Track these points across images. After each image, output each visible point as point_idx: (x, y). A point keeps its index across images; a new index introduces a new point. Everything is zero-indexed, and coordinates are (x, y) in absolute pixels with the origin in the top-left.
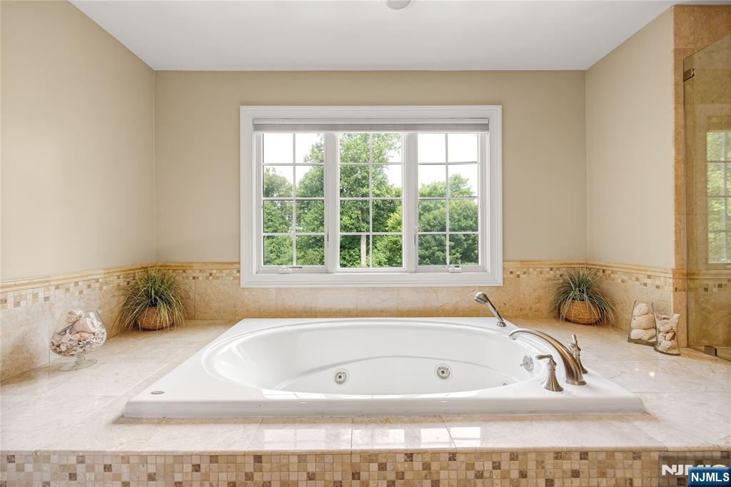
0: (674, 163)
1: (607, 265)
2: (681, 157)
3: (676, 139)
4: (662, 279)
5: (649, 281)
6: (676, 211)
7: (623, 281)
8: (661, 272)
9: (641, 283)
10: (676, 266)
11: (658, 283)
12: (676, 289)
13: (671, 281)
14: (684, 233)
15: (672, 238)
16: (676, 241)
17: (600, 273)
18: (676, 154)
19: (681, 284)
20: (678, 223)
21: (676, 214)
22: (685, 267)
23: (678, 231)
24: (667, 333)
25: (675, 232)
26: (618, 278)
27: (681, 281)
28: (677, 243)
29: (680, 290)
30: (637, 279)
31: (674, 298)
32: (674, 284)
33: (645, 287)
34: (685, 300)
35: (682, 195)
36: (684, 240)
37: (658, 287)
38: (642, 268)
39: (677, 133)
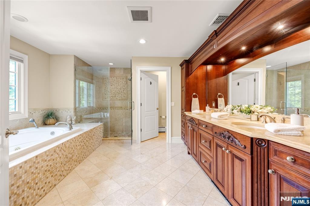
1: (57, 108)
5: (68, 111)
7: (62, 112)
8: (71, 109)
11: (70, 111)
12: (74, 112)
13: (73, 110)
17: (55, 111)
22: (75, 107)
24: (74, 120)
30: (66, 111)
31: (74, 114)
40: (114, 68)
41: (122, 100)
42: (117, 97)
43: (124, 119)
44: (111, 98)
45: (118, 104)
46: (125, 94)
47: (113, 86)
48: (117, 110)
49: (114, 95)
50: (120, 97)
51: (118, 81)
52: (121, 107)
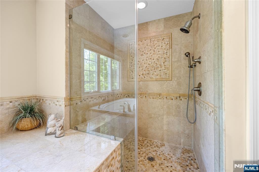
0: (65, 52)
1: (44, 96)
2: (68, 50)
3: (66, 42)
4: (61, 102)
5: (57, 103)
6: (66, 72)
7: (49, 104)
8: (61, 99)
9: (55, 104)
10: (66, 96)
11: (60, 104)
12: (66, 105)
13: (64, 102)
14: (69, 82)
15: (65, 84)
16: (66, 85)
17: (41, 101)
18: (66, 48)
19: (68, 103)
20: (67, 78)
21: (66, 74)
22: (69, 96)
23: (67, 81)
24: (60, 127)
25: (66, 81)
26: (48, 102)
27: (68, 102)
28: (66, 86)
29: (68, 106)
30: (54, 103)
31: (65, 110)
32: (65, 104)
33: (56, 106)
34: (69, 110)
35: (68, 66)
36: (69, 85)
37: (60, 105)
38: (55, 98)
39: (66, 39)
40: (147, 23)
41: (162, 80)
42: (151, 76)
43: (165, 117)
44: (142, 78)
45: (154, 87)
46: (168, 69)
47: (145, 56)
48: (152, 99)
49: (147, 72)
50: (157, 75)
51: (154, 46)
52: (160, 95)
